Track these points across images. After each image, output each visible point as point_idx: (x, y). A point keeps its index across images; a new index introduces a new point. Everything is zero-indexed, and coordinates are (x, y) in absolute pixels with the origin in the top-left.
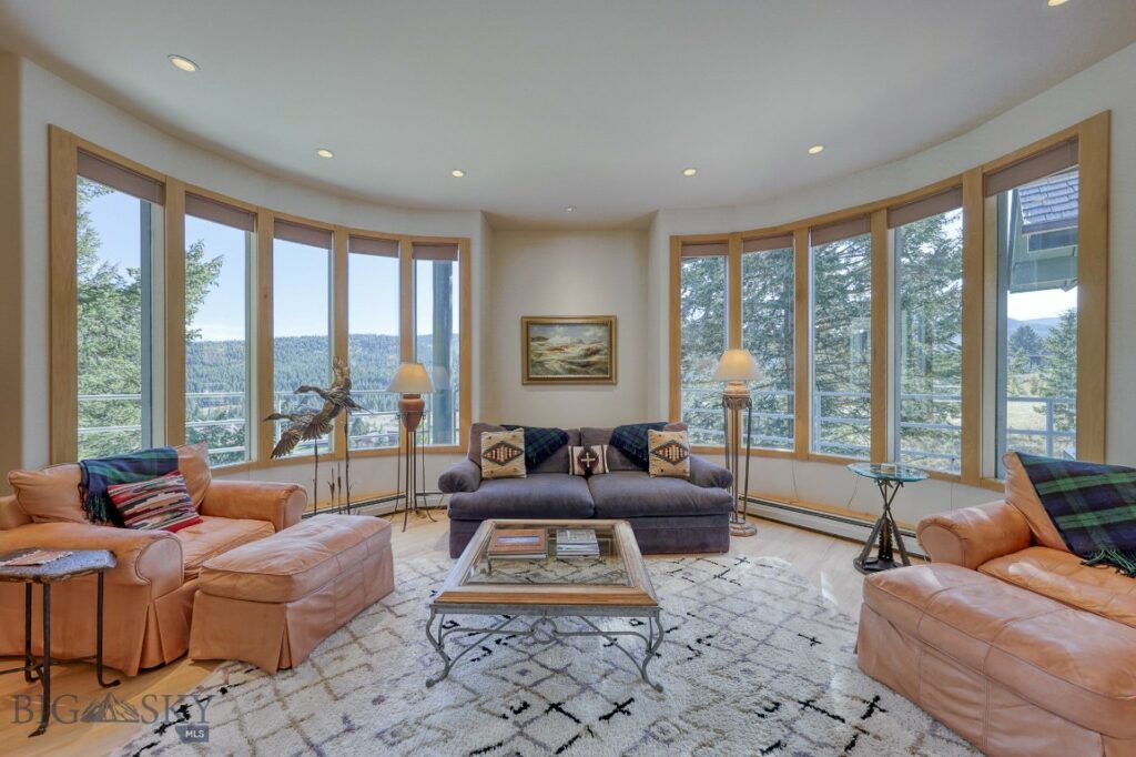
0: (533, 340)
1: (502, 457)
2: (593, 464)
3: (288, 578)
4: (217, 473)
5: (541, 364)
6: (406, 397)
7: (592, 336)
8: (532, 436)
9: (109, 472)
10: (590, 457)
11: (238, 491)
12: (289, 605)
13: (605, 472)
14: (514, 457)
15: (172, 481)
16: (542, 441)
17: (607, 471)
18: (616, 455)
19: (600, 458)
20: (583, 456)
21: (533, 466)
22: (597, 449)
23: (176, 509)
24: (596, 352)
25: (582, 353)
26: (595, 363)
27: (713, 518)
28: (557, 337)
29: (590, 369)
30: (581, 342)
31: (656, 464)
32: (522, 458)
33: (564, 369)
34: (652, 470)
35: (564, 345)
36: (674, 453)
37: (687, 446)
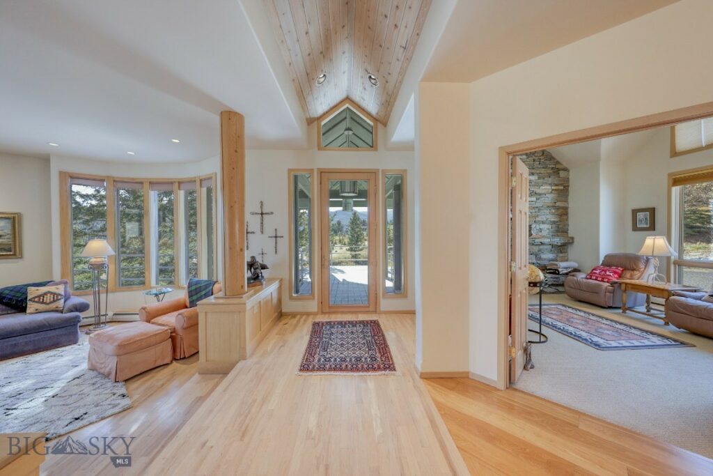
31: (32, 307)
34: (28, 311)
36: (48, 298)
37: (63, 293)
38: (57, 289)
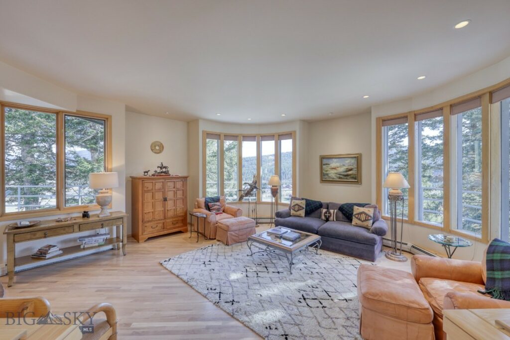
0: (324, 165)
1: (296, 209)
2: (329, 217)
3: (228, 226)
4: (228, 203)
5: (327, 174)
6: (273, 186)
7: (349, 163)
8: (309, 203)
9: (209, 200)
10: (329, 214)
11: (229, 208)
12: (229, 232)
13: (334, 221)
14: (300, 210)
15: (218, 203)
16: (312, 205)
17: (335, 220)
18: (340, 215)
19: (332, 215)
20: (326, 213)
21: (308, 213)
22: (332, 211)
23: (218, 210)
24: (351, 170)
25: (344, 170)
26: (350, 175)
27: (366, 245)
28: (334, 163)
29: (348, 178)
30: (344, 165)
31: (355, 221)
32: (304, 210)
33: (337, 177)
34: (353, 223)
35: (337, 167)
36: (363, 217)
37: (372, 215)
38: (369, 211)
